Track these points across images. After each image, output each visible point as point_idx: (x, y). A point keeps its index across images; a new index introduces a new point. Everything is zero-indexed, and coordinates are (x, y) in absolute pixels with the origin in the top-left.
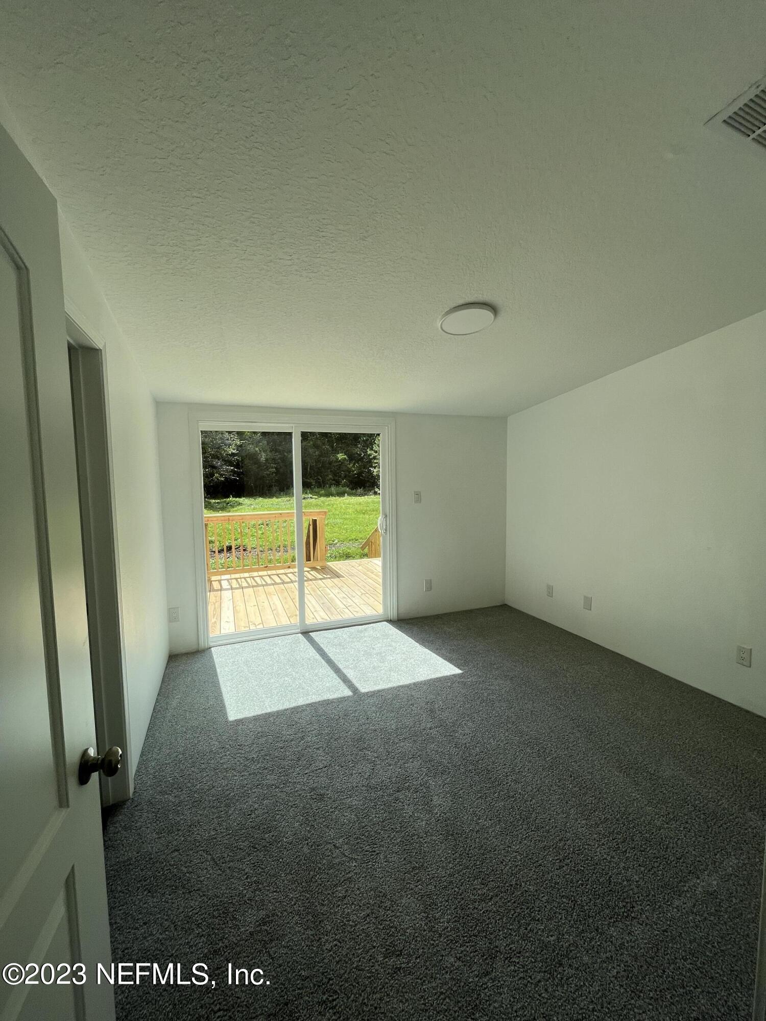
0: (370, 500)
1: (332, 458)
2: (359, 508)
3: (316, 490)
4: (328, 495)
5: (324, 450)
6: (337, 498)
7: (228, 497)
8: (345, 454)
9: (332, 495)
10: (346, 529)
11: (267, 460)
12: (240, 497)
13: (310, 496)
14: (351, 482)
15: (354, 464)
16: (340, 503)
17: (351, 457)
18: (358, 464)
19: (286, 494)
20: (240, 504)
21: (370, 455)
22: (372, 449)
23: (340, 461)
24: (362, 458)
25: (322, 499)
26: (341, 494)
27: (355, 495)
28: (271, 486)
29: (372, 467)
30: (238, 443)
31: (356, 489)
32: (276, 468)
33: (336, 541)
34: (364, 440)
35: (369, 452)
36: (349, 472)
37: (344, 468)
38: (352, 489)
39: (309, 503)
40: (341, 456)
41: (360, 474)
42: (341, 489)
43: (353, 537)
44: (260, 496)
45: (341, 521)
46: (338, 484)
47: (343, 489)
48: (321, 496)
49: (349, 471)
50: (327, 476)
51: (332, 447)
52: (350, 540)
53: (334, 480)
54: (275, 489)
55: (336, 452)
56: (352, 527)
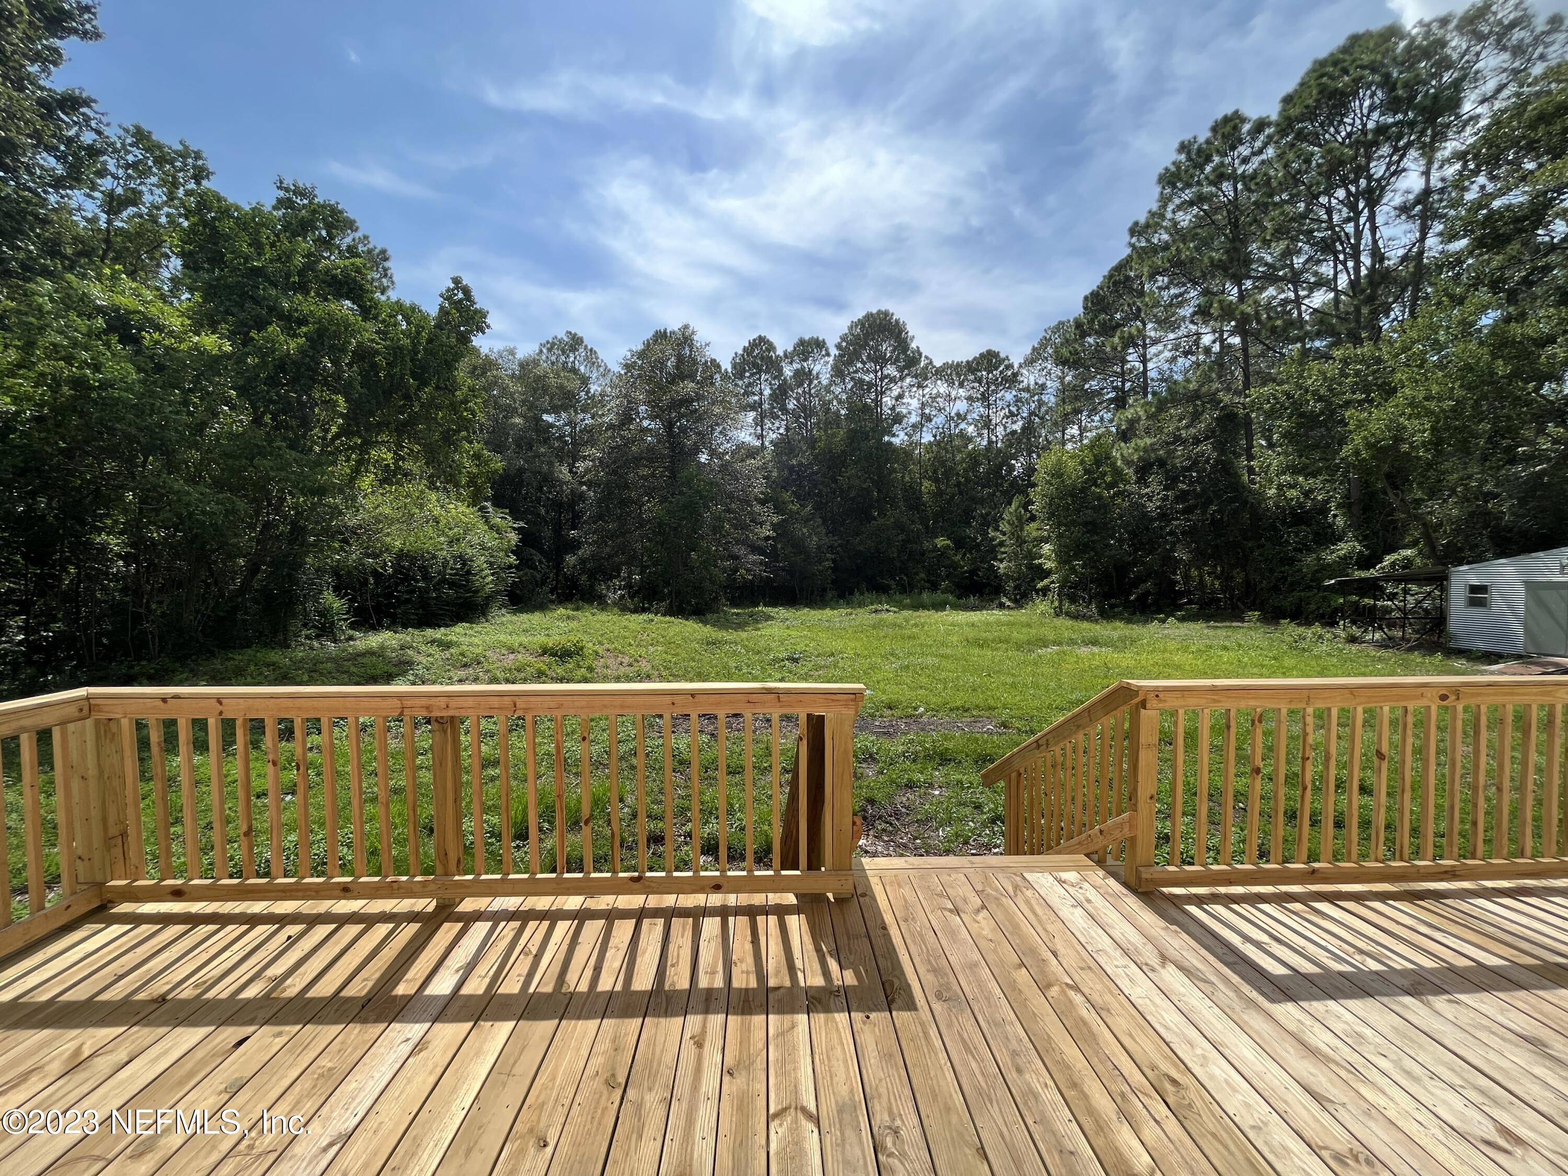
0: (991, 619)
1: (926, 545)
2: (971, 634)
3: (898, 597)
4: (916, 607)
5: (913, 531)
6: (932, 612)
7: (757, 605)
8: (949, 538)
9: (924, 607)
10: (945, 681)
11: (819, 547)
12: (774, 605)
13: (886, 607)
14: (958, 586)
15: (965, 555)
16: (936, 623)
17: (960, 544)
18: (971, 554)
19: (848, 604)
20: (769, 618)
21: (993, 539)
22: (996, 529)
23: (939, 550)
24: (978, 545)
25: (906, 613)
26: (939, 606)
27: (966, 608)
28: (824, 590)
29: (995, 559)
30: (775, 520)
31: (967, 596)
32: (834, 561)
33: (922, 709)
34: (981, 515)
35: (992, 534)
36: (955, 569)
37: (947, 562)
38: (959, 597)
39: (881, 620)
40: (941, 542)
41: (973, 572)
42: (939, 596)
43: (959, 703)
44: (806, 606)
45: (936, 660)
46: (934, 587)
47: (943, 597)
48: (903, 607)
49: (955, 566)
50: (917, 574)
51: (927, 527)
52: (951, 710)
53: (928, 581)
54: (830, 595)
55: (933, 534)
56: (958, 678)
